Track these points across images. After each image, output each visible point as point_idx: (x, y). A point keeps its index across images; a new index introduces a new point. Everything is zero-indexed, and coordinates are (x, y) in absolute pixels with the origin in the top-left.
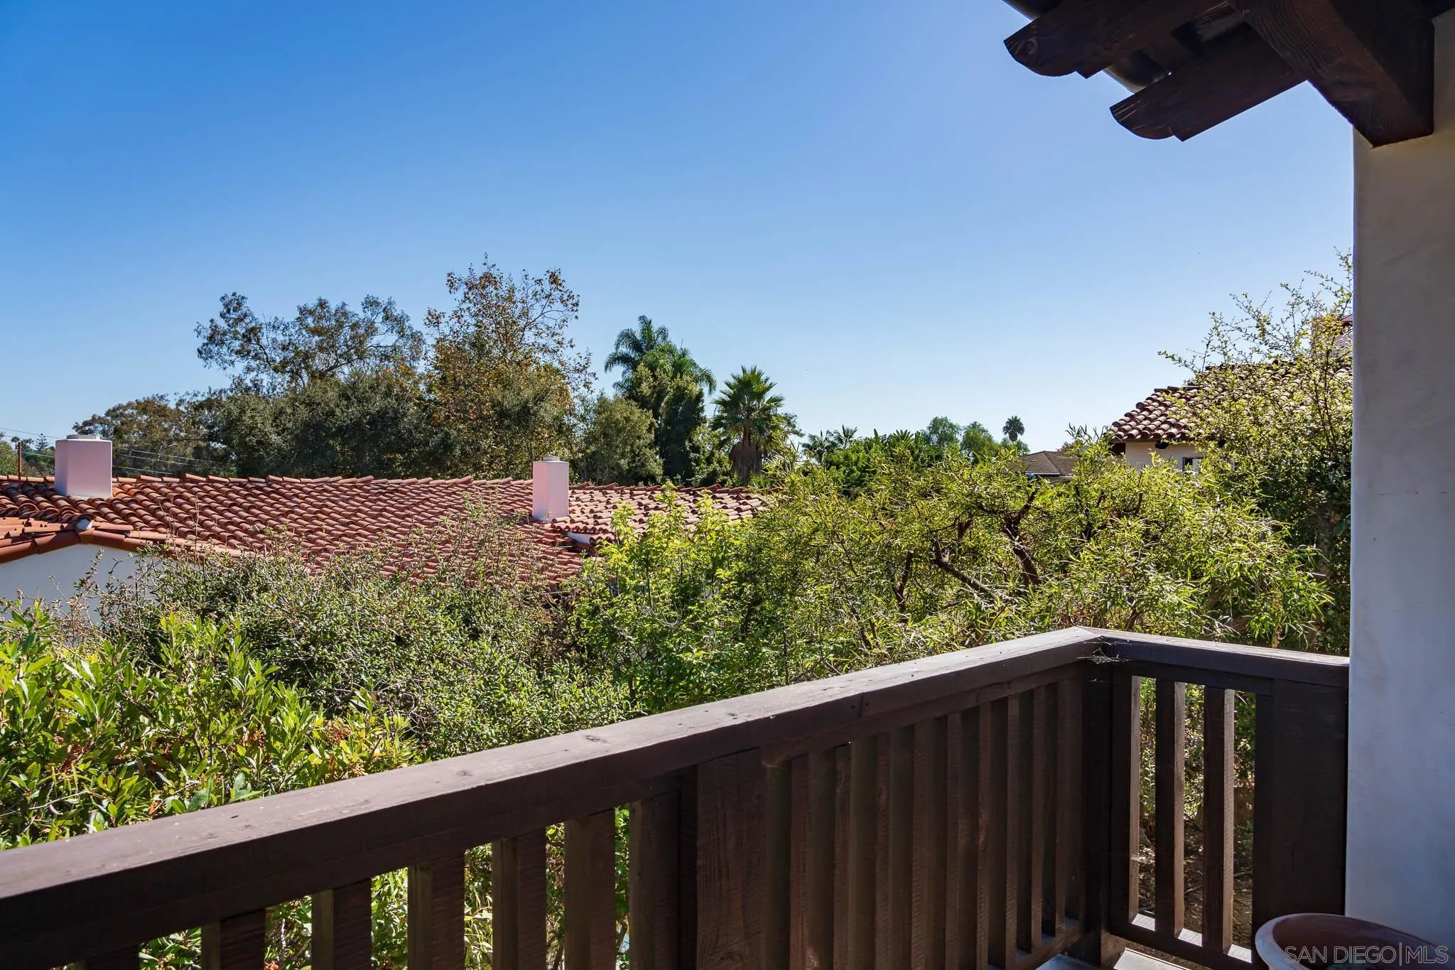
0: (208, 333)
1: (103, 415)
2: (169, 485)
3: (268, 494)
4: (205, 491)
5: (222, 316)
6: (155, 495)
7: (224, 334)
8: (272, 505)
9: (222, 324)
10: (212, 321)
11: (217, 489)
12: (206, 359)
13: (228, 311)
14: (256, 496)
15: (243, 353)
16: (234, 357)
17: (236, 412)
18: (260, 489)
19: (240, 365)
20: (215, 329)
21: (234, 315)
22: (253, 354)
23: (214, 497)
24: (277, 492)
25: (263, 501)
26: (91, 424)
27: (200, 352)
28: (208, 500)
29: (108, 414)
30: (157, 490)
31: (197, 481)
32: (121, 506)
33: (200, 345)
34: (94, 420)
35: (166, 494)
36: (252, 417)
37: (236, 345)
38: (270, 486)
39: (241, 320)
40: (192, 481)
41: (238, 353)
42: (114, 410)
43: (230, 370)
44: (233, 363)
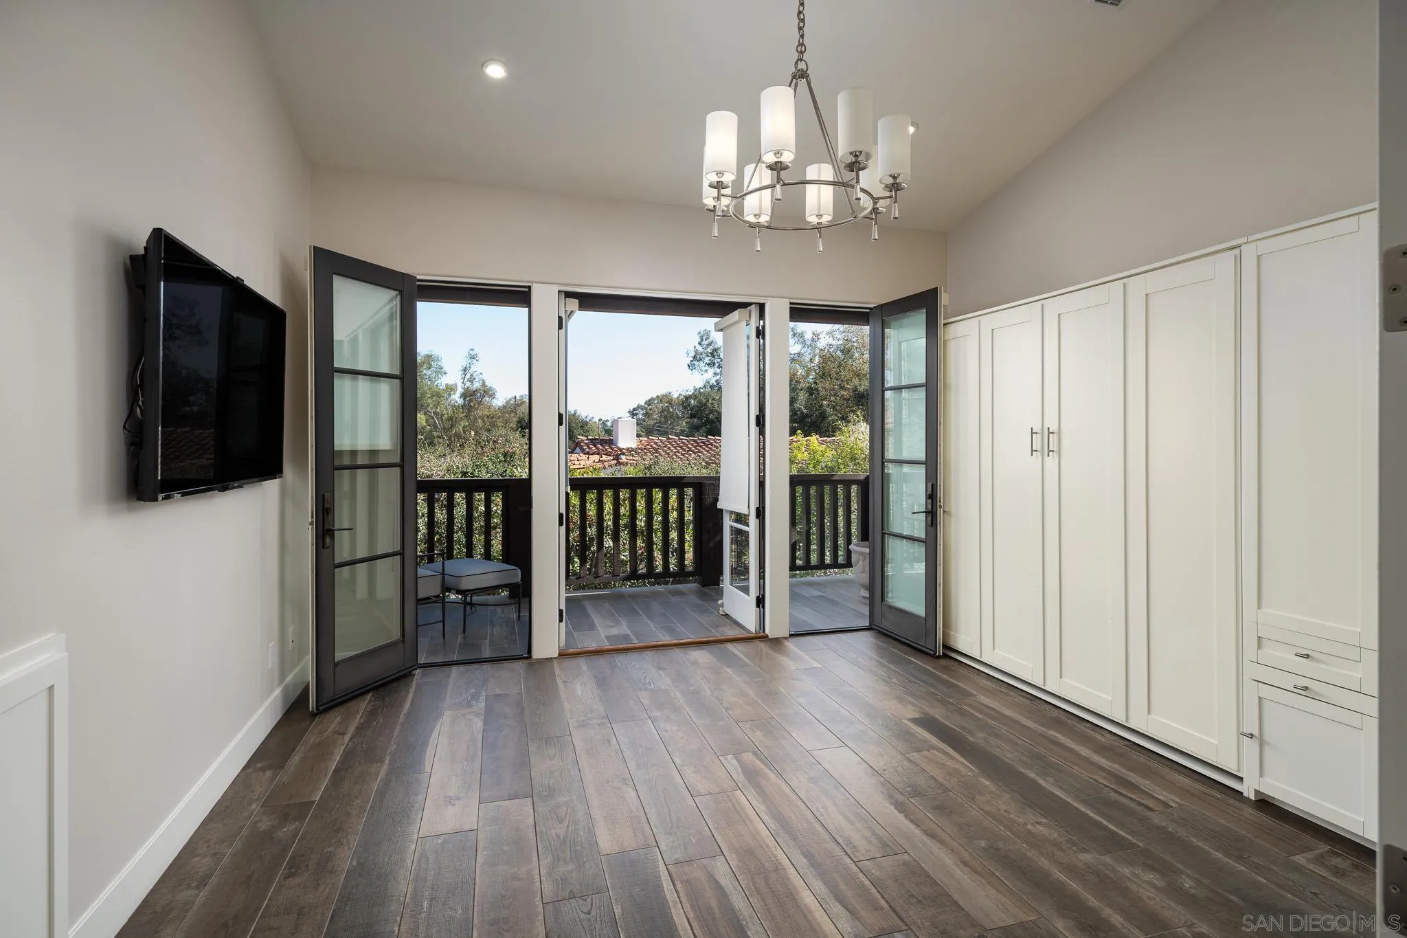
0: (693, 354)
1: (643, 404)
2: (661, 441)
3: (707, 445)
4: (677, 444)
5: (700, 344)
6: (655, 446)
7: (701, 354)
8: (707, 451)
9: (700, 349)
10: (695, 347)
11: (683, 443)
12: (692, 370)
13: (702, 340)
14: (701, 446)
15: (711, 364)
16: (707, 367)
17: (704, 401)
18: (704, 443)
19: (711, 371)
20: (696, 352)
21: (705, 342)
22: (717, 364)
23: (681, 447)
24: (711, 444)
25: (703, 448)
26: (636, 410)
27: (689, 366)
28: (678, 448)
29: (645, 403)
30: (656, 443)
31: (674, 439)
32: (640, 451)
33: (689, 362)
34: (639, 407)
35: (660, 446)
36: (712, 404)
37: (707, 360)
38: (708, 441)
39: (710, 344)
40: (672, 439)
41: (709, 364)
42: (649, 401)
43: (705, 375)
44: (706, 370)
